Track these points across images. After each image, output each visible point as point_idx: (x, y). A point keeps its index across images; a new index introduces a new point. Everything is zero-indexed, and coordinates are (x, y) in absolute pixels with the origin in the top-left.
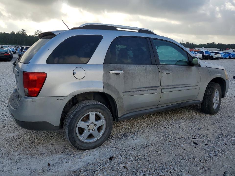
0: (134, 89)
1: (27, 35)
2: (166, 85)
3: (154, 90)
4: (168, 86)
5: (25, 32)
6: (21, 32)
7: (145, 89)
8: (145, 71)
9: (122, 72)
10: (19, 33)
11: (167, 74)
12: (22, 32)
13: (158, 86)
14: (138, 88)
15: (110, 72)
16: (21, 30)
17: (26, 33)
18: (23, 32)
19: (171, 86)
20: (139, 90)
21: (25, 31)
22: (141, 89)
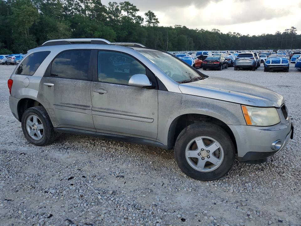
0: (63, 103)
1: (297, 34)
2: (99, 107)
3: (83, 109)
4: (102, 108)
5: (295, 30)
6: (289, 31)
7: (73, 106)
8: (74, 86)
9: (53, 85)
10: (286, 32)
11: (100, 93)
12: (291, 31)
13: (89, 107)
14: (67, 104)
15: (45, 83)
16: (290, 28)
17: (296, 32)
18: (293, 30)
19: (105, 109)
20: (68, 105)
21: (295, 28)
22: (70, 106)
